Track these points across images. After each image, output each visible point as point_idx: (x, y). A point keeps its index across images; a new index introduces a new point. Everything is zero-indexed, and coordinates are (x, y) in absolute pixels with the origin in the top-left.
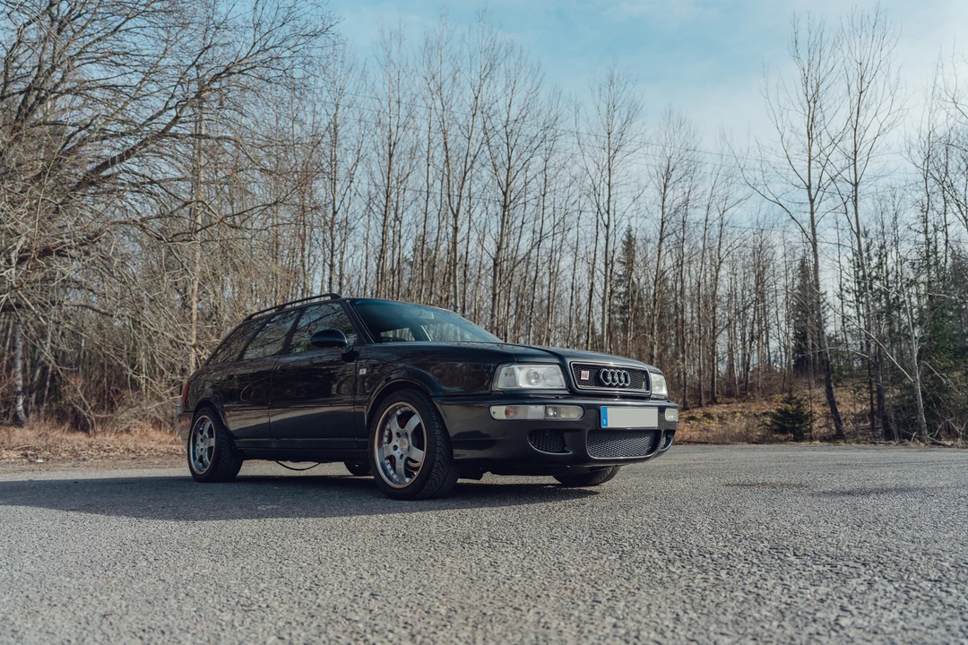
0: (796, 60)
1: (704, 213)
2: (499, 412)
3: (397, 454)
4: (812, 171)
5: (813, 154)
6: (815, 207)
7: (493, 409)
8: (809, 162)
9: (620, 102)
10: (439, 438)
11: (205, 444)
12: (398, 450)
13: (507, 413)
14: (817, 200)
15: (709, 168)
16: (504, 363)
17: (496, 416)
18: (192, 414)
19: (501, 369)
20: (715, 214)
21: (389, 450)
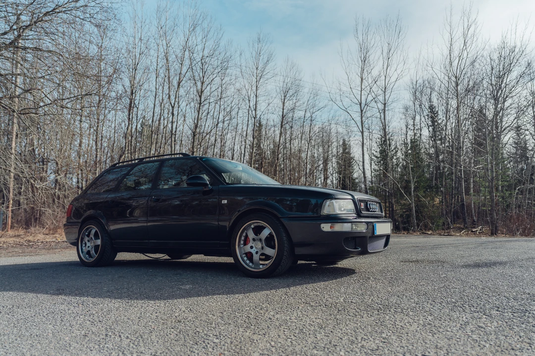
0: (356, 38)
1: (304, 113)
2: (326, 227)
3: (253, 251)
4: (362, 96)
5: (363, 87)
6: (363, 115)
7: (322, 225)
8: (361, 91)
9: (263, 51)
10: (286, 242)
11: (91, 243)
12: (254, 248)
13: (331, 227)
14: (364, 110)
15: (306, 90)
16: (328, 199)
17: (325, 230)
18: (80, 225)
19: (326, 202)
20: (308, 115)
21: (247, 248)
